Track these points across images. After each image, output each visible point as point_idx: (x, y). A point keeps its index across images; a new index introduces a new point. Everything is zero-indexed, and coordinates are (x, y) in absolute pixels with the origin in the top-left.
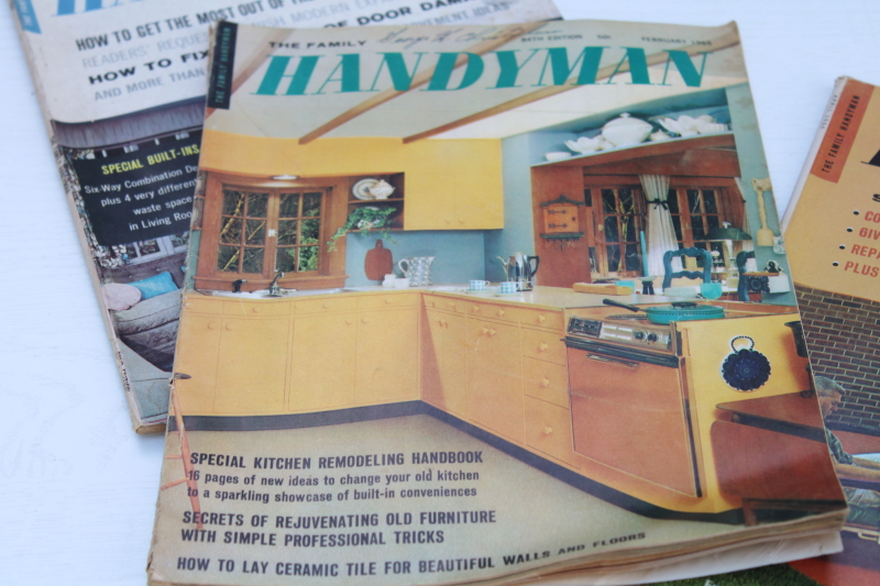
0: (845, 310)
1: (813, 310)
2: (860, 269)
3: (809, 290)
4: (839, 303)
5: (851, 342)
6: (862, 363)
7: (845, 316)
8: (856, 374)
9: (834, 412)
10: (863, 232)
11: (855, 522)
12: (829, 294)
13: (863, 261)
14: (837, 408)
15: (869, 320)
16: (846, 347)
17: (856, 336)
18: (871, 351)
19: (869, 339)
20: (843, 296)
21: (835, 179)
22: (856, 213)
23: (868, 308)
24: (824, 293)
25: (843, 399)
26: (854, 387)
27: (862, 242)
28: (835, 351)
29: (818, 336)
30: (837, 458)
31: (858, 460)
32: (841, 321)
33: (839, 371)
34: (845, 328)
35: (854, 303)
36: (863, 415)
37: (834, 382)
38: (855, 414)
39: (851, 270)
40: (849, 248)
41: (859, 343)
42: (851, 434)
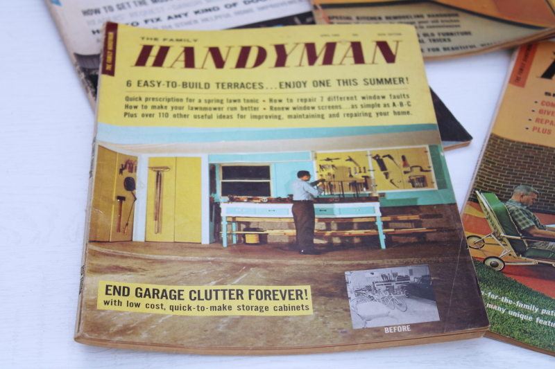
0: (535, 151)
1: (517, 152)
2: (541, 130)
3: (513, 142)
4: (531, 148)
5: (540, 168)
6: (547, 178)
7: (535, 154)
8: (544, 184)
9: (533, 203)
10: (541, 112)
11: (550, 258)
12: (525, 143)
13: (542, 126)
14: (535, 202)
15: (548, 157)
16: (537, 170)
17: (542, 165)
18: (551, 173)
19: (549, 166)
20: (533, 145)
21: (523, 85)
22: (536, 102)
23: (547, 150)
24: (522, 143)
25: (538, 197)
26: (543, 191)
27: (541, 116)
28: (531, 173)
29: (521, 165)
30: (537, 227)
31: (549, 228)
32: (533, 157)
33: (534, 183)
34: (536, 161)
35: (540, 148)
36: (549, 205)
37: (532, 188)
38: (545, 204)
39: (536, 131)
40: (534, 120)
41: (544, 168)
42: (544, 215)
